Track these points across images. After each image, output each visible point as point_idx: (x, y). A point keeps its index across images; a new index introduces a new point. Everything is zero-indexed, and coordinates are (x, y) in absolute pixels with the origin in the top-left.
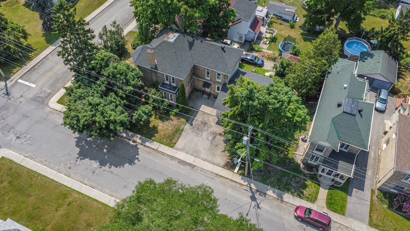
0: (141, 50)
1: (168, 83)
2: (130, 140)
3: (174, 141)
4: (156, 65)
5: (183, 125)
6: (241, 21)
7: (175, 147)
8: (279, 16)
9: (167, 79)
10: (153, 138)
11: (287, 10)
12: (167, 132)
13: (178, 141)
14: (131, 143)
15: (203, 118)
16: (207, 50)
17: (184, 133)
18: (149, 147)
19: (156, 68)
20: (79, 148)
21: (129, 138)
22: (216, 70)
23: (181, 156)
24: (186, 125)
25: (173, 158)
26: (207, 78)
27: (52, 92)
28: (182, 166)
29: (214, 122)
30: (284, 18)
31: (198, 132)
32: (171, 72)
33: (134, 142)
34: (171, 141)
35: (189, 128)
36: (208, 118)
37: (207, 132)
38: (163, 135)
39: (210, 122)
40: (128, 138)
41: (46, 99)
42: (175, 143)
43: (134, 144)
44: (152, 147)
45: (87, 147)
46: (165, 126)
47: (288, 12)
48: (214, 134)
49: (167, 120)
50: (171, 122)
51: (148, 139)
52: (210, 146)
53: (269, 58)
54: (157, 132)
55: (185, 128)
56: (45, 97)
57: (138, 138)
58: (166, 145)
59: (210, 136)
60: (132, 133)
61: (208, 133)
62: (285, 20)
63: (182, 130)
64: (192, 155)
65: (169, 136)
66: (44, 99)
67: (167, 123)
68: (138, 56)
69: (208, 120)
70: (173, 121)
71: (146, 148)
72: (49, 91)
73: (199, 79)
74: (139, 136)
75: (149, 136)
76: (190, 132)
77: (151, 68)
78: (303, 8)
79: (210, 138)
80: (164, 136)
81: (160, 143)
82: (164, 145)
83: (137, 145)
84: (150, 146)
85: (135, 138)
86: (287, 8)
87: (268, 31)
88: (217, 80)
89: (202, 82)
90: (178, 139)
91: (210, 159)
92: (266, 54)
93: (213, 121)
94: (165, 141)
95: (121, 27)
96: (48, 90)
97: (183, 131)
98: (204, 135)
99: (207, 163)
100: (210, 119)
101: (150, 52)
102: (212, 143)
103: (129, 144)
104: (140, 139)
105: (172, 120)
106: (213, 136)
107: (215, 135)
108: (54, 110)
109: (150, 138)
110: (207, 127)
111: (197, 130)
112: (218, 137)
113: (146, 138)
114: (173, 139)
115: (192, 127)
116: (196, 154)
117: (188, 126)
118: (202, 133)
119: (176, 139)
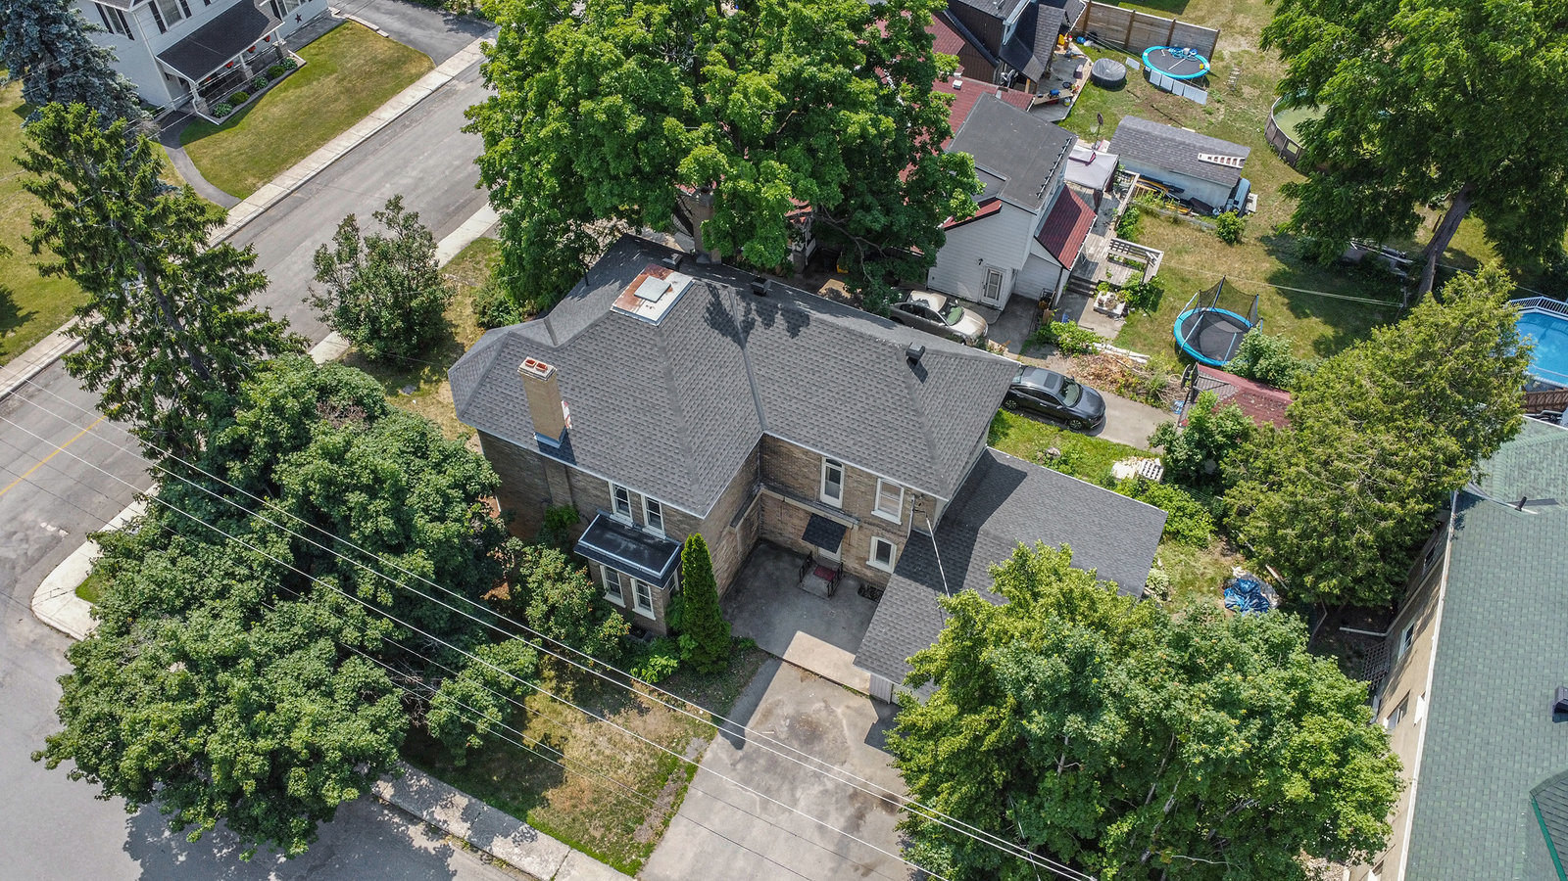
0: (494, 354)
1: (627, 521)
2: (414, 819)
3: (643, 835)
4: (565, 436)
5: (695, 742)
6: (998, 211)
7: (647, 869)
8: (1166, 186)
9: (622, 505)
10: (536, 813)
11: (1204, 157)
12: (610, 781)
13: (669, 834)
14: (417, 836)
15: (799, 703)
16: (832, 363)
17: (696, 791)
18: (508, 865)
19: (566, 449)
20: (142, 865)
21: (411, 808)
22: (876, 469)
24: (711, 738)
26: (826, 499)
27: (62, 533)
29: (855, 726)
30: (1187, 196)
31: (774, 785)
32: (641, 476)
33: (435, 831)
34: (629, 830)
35: (724, 756)
36: (827, 707)
37: (817, 789)
38: (588, 796)
39: (836, 724)
40: (405, 806)
41: (25, 570)
42: (649, 849)
43: (432, 845)
44: (528, 869)
45: (182, 858)
46: (602, 742)
47: (1208, 168)
48: (854, 797)
49: (615, 711)
50: (637, 721)
51: (508, 819)
52: (835, 871)
53: (1127, 386)
54: (557, 779)
55: (708, 756)
56: (22, 562)
57: (454, 813)
58: (603, 858)
59: (832, 808)
60: (424, 781)
61: (826, 792)
62: (1192, 204)
63: (692, 770)
65: (620, 803)
66: (18, 570)
67: (612, 724)
68: (481, 384)
69: (824, 714)
70: (649, 718)
71: (491, 872)
72: (51, 529)
73: (788, 500)
74: (462, 800)
75: (514, 798)
76: (729, 781)
77: (542, 446)
78: (1276, 150)
79: (836, 824)
80: (595, 801)
81: (572, 847)
82: (591, 854)
83: (446, 852)
84: (515, 860)
85: (439, 814)
86: (1203, 150)
87: (1122, 255)
88: (877, 513)
89: (802, 515)
90: (666, 824)
92: (1115, 369)
93: (853, 725)
94: (597, 834)
95: (423, 227)
96: (43, 525)
97: (696, 778)
98: (802, 803)
100: (839, 711)
101: (534, 370)
102: (841, 853)
103: (404, 842)
104: (467, 815)
105: (642, 711)
106: (850, 811)
107: (859, 804)
108: (54, 635)
109: (520, 814)
110: (821, 754)
111: (767, 770)
112: (877, 817)
113: (501, 814)
114: (640, 820)
115: (740, 753)
117: (718, 748)
118: (793, 789)
119: (657, 823)
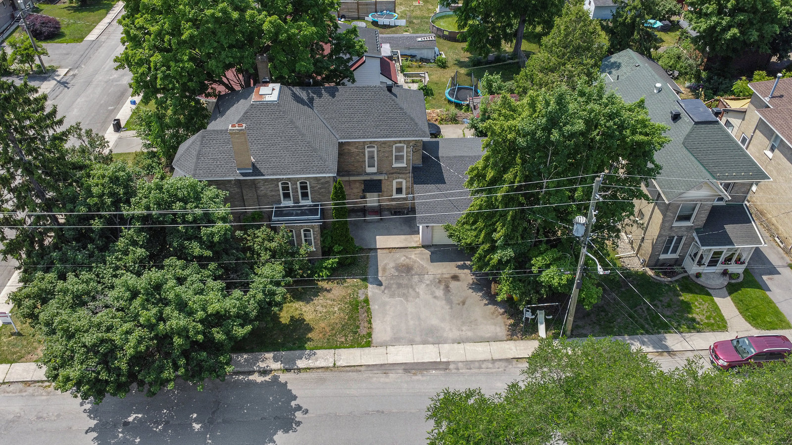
1: (290, 203)
2: (253, 372)
3: (363, 331)
4: (253, 165)
5: (360, 292)
6: (365, 62)
7: (374, 341)
8: (409, 56)
10: (309, 345)
11: (420, 39)
12: (334, 319)
13: (374, 326)
14: (257, 378)
15: (395, 261)
17: (374, 307)
18: (309, 369)
19: (256, 171)
21: (246, 369)
23: (401, 354)
24: (366, 287)
25: (385, 368)
26: (369, 170)
28: (419, 377)
29: (423, 259)
31: (405, 291)
32: (299, 168)
33: (264, 372)
34: (356, 333)
35: (377, 291)
36: (407, 257)
37: (423, 286)
38: (328, 329)
39: (415, 262)
42: (370, 335)
44: (321, 366)
46: (319, 308)
48: (440, 282)
49: (317, 295)
50: (329, 295)
51: (298, 353)
52: (451, 308)
53: (442, 120)
54: (310, 329)
55: (370, 294)
57: (269, 361)
58: (352, 346)
59: (434, 289)
60: (245, 356)
61: (427, 285)
63: (366, 301)
64: (425, 342)
65: (343, 326)
67: (319, 301)
69: (407, 260)
70: (333, 291)
71: (303, 375)
73: (352, 178)
74: (270, 355)
75: (294, 344)
76: (386, 298)
79: (440, 292)
80: (333, 330)
81: (335, 348)
82: (345, 348)
83: (276, 378)
84: (312, 365)
85: (262, 365)
87: (409, 80)
88: (395, 165)
90: (370, 322)
91: (470, 334)
92: (434, 115)
94: (343, 340)
97: (371, 303)
98: (421, 293)
99: (469, 347)
100: (413, 257)
101: (237, 128)
102: (449, 302)
103: (254, 383)
104: (276, 359)
105: (329, 291)
106: (442, 287)
107: (445, 284)
109: (302, 348)
110: (416, 274)
111: (398, 288)
112: (453, 284)
113: (292, 352)
114: (358, 327)
115: (383, 287)
116: (432, 337)
117: (372, 290)
118: (414, 290)
119: (366, 324)
